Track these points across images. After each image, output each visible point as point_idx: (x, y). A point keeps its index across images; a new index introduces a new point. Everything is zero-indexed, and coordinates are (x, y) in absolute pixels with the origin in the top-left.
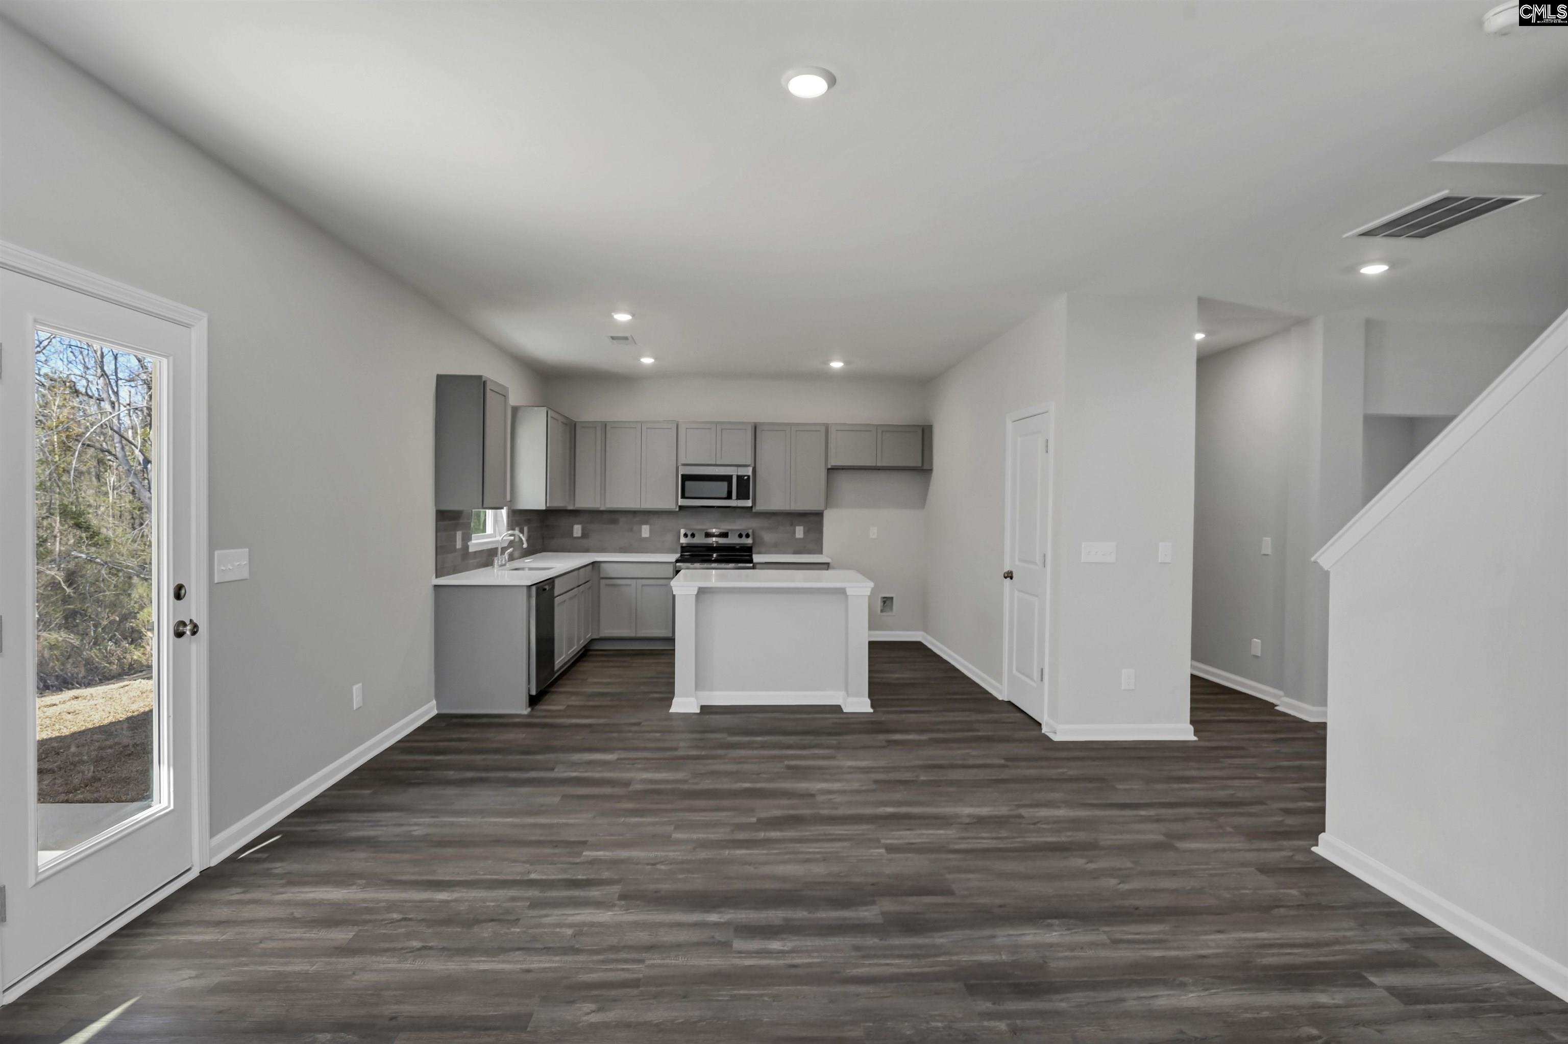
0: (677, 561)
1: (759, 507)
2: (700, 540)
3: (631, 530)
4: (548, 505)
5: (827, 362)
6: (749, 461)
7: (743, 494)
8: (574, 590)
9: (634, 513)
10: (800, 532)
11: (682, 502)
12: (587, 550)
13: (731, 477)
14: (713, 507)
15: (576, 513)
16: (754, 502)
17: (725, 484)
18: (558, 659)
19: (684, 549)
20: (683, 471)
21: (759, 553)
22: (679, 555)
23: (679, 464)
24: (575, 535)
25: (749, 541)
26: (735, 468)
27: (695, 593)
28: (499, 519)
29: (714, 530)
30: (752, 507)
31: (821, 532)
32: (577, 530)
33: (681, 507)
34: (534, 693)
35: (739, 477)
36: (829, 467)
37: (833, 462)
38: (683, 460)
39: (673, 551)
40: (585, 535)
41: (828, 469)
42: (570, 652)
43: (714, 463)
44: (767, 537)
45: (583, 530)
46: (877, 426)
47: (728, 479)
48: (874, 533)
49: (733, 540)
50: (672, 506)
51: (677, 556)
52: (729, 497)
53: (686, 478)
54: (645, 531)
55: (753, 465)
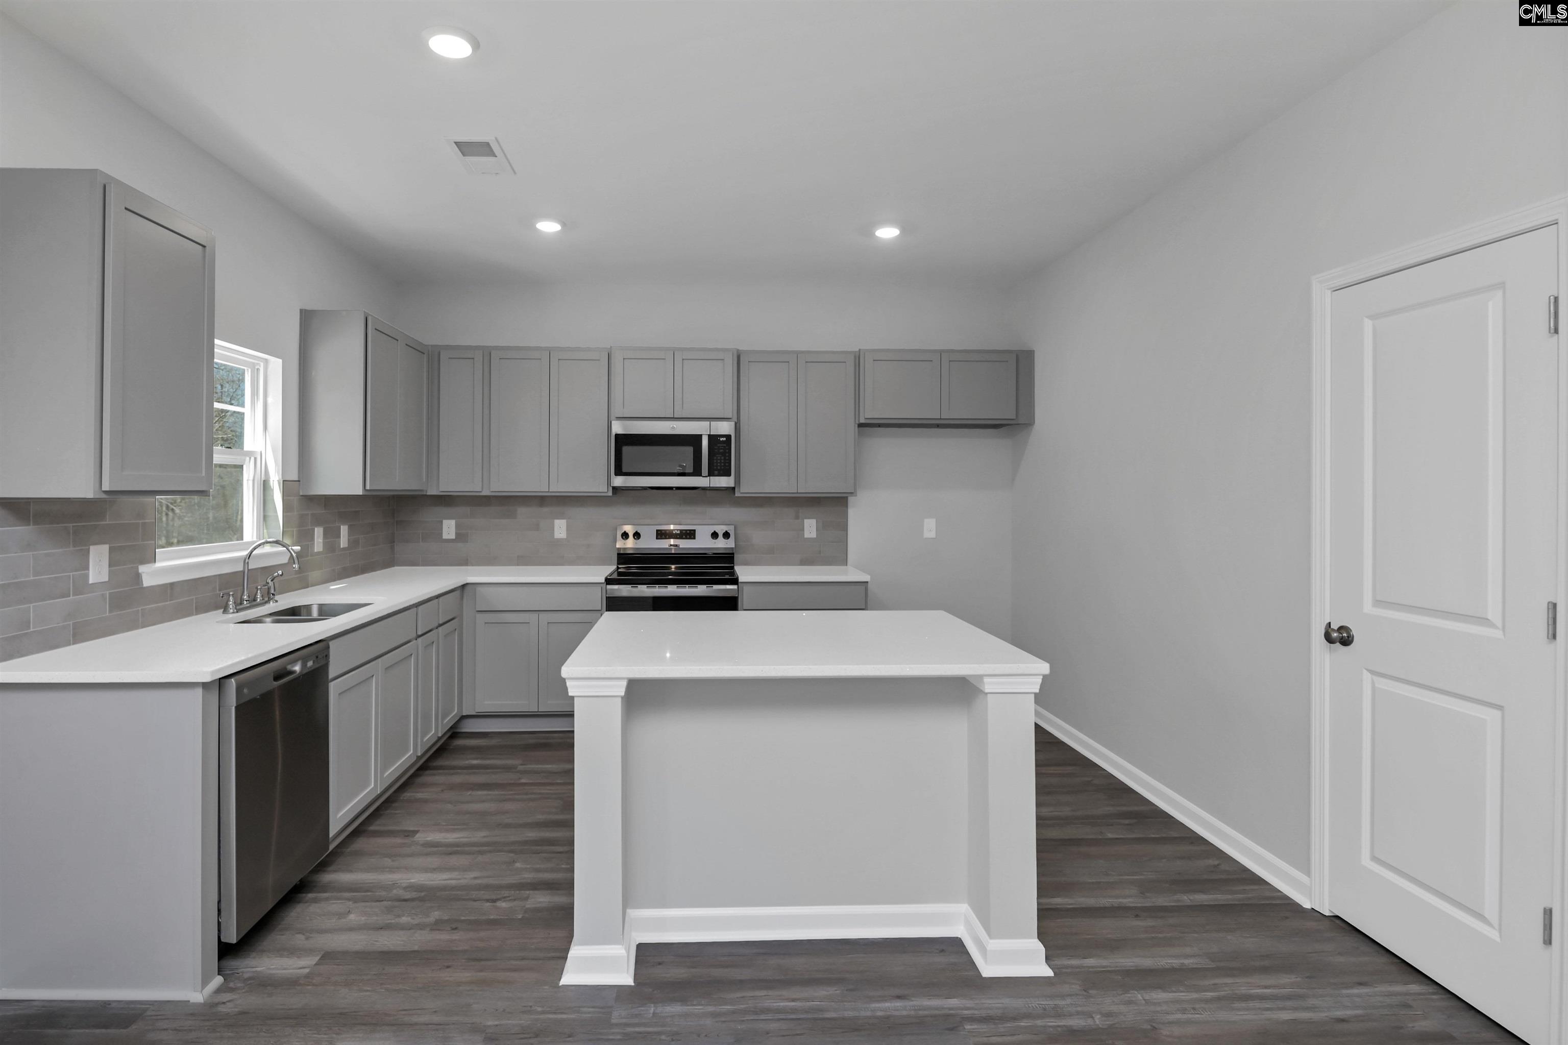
0: (609, 581)
1: (747, 488)
2: (650, 543)
3: (537, 527)
4: (368, 487)
5: (868, 231)
6: (730, 412)
7: (720, 463)
8: (408, 644)
9: (542, 500)
10: (810, 528)
11: (619, 481)
12: (464, 562)
13: (698, 438)
14: (670, 488)
15: (446, 501)
16: (738, 480)
17: (690, 450)
18: (339, 809)
19: (624, 558)
20: (618, 428)
21: (746, 563)
22: (613, 568)
23: (613, 417)
24: (445, 536)
25: (730, 544)
26: (706, 424)
27: (622, 692)
28: (270, 513)
29: (672, 527)
30: (733, 489)
31: (844, 528)
32: (449, 529)
33: (615, 489)
34: (232, 937)
35: (711, 438)
36: (862, 421)
37: (870, 413)
38: (617, 411)
39: (603, 562)
40: (461, 536)
41: (861, 425)
42: (387, 774)
43: (672, 417)
44: (759, 537)
45: (458, 526)
46: (941, 352)
47: (694, 440)
48: (930, 528)
49: (703, 542)
50: (601, 488)
51: (609, 569)
52: (697, 472)
53: (623, 441)
54: (560, 528)
55: (735, 419)
